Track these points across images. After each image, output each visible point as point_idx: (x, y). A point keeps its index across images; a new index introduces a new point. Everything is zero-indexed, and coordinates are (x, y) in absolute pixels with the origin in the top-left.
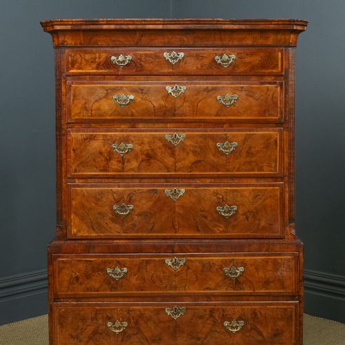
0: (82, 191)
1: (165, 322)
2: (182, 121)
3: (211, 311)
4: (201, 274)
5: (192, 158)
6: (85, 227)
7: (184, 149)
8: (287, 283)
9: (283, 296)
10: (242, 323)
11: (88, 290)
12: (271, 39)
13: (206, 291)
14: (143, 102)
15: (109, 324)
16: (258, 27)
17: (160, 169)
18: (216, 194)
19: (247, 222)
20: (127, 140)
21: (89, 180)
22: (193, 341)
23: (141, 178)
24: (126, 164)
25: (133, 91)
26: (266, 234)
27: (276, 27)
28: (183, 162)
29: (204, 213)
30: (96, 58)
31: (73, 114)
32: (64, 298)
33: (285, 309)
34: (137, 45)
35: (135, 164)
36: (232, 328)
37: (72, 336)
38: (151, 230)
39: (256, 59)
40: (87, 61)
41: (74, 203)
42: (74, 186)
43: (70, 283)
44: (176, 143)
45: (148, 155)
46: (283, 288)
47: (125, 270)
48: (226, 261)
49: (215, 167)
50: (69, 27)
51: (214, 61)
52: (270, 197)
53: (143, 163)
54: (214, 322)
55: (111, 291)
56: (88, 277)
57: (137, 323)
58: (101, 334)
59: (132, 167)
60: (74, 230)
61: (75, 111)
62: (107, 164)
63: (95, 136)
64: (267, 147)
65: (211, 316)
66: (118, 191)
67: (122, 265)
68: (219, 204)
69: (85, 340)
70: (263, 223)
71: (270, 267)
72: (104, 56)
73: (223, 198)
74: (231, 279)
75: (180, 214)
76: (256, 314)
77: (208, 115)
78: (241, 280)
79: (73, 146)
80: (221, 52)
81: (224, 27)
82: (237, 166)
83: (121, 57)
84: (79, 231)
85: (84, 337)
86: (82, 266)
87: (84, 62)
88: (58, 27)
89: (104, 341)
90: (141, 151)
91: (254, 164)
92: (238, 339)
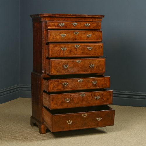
0: (55, 61)
1: (80, 98)
3: (92, 94)
4: (87, 84)
5: (81, 52)
7: (79, 49)
8: (108, 85)
10: (99, 97)
11: (58, 89)
12: (97, 20)
13: (88, 88)
14: (68, 36)
15: (66, 100)
16: (93, 17)
17: (73, 55)
18: (89, 61)
19: (97, 69)
20: (65, 47)
22: (87, 103)
24: (65, 53)
25: (65, 33)
27: (98, 17)
28: (79, 53)
29: (86, 67)
30: (55, 24)
33: (110, 93)
34: (64, 21)
35: (67, 53)
36: (97, 98)
37: (55, 104)
39: (95, 25)
40: (53, 25)
41: (52, 65)
42: (52, 60)
43: (53, 88)
44: (77, 48)
49: (87, 54)
50: (47, 16)
51: (85, 25)
52: (102, 62)
53: (69, 53)
56: (58, 86)
57: (73, 99)
58: (63, 103)
60: (52, 73)
61: (51, 39)
62: (60, 53)
63: (57, 46)
64: (99, 48)
65: (92, 96)
66: (64, 61)
67: (66, 82)
68: (90, 64)
69: (59, 105)
70: (100, 69)
71: (103, 81)
72: (57, 23)
73: (91, 62)
74: (94, 84)
75: (80, 67)
76: (103, 94)
78: (97, 84)
79: (51, 48)
80: (86, 23)
81: (86, 17)
82: (92, 54)
83: (62, 24)
84: (54, 73)
85: (59, 104)
86: (56, 83)
87: (52, 25)
88: (45, 16)
89: (64, 105)
90: (69, 50)
91: (96, 53)
92: (98, 101)
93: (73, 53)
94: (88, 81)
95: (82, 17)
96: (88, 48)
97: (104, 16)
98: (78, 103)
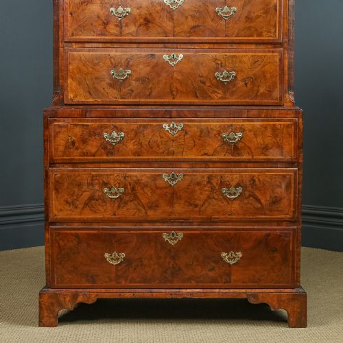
0: (79, 56)
1: (161, 188)
3: (208, 178)
4: (199, 140)
5: (191, 23)
6: (82, 91)
7: (182, 14)
9: (282, 162)
10: (240, 190)
11: (84, 154)
13: (204, 157)
15: (106, 190)
17: (159, 34)
18: (215, 59)
19: (245, 88)
20: (125, 4)
21: (86, 45)
22: (191, 208)
24: (123, 28)
26: (265, 101)
28: (182, 27)
29: (202, 79)
32: (59, 163)
33: (284, 176)
35: (133, 29)
36: (230, 194)
37: (67, 202)
38: (149, 96)
41: (71, 67)
42: (71, 50)
43: (66, 147)
44: (174, 7)
45: (146, 19)
46: (282, 154)
47: (123, 134)
48: (224, 126)
49: (214, 32)
52: (270, 63)
53: (141, 27)
54: (212, 189)
55: (108, 155)
56: (84, 141)
57: (133, 189)
58: (97, 200)
59: (130, 31)
60: (71, 95)
62: (105, 28)
64: (266, 12)
65: (209, 182)
66: (115, 55)
67: (119, 130)
68: (217, 70)
70: (262, 90)
71: (269, 133)
73: (221, 63)
74: (229, 145)
75: (178, 80)
76: (254, 181)
78: (240, 145)
79: (70, 9)
82: (236, 32)
84: (76, 96)
85: (80, 204)
86: (78, 130)
89: (100, 208)
90: (140, 15)
91: (253, 29)
92: (236, 206)
93: (160, 30)
94: (205, 132)
96: (218, 9)
98: (154, 206)
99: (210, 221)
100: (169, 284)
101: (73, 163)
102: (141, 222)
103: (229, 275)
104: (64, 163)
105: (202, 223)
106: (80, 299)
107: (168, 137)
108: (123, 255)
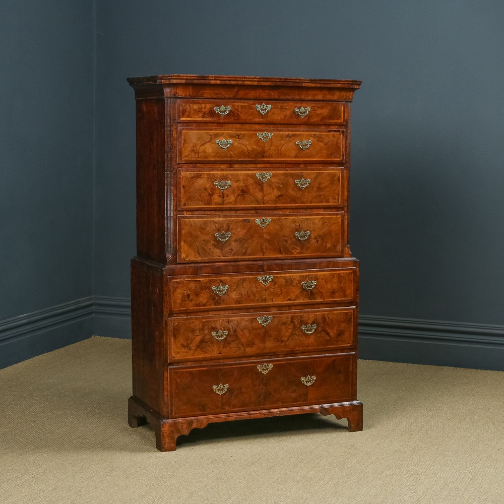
0: (190, 221)
1: (256, 329)
2: (268, 162)
3: (292, 318)
4: (285, 288)
5: (276, 193)
6: (192, 252)
7: (270, 185)
8: (348, 292)
9: (345, 303)
10: (315, 326)
11: (197, 305)
12: (336, 96)
13: (288, 302)
14: (239, 145)
15: (214, 334)
16: (329, 86)
17: (252, 202)
18: (294, 221)
19: (317, 244)
20: (225, 178)
21: (195, 213)
22: (279, 343)
23: (236, 210)
24: (225, 198)
25: (231, 136)
26: (331, 254)
27: (342, 86)
28: (269, 196)
29: (284, 238)
30: (202, 108)
31: (183, 156)
32: (177, 314)
33: (346, 313)
34: (234, 98)
35: (232, 198)
36: (308, 330)
37: (183, 346)
38: (245, 254)
39: (325, 111)
40: (195, 110)
41: (183, 232)
42: (183, 217)
43: (183, 300)
44: (265, 180)
45: (242, 190)
46: (345, 296)
48: (303, 276)
49: (294, 200)
50: (183, 81)
51: (294, 112)
52: (334, 223)
53: (239, 197)
54: (294, 327)
55: (215, 305)
56: (197, 294)
57: (235, 331)
58: (207, 342)
59: (230, 200)
60: (183, 256)
61: (186, 153)
62: (211, 198)
63: (201, 174)
64: (332, 183)
65: (292, 322)
66: (218, 221)
67: (224, 283)
68: (298, 230)
69: (193, 348)
70: (329, 245)
71: (335, 280)
72: (208, 106)
73: (299, 225)
74: (307, 291)
75: (266, 239)
76: (325, 319)
77: (288, 157)
78: (314, 291)
79: (183, 183)
80: (299, 105)
81: (304, 85)
82: (310, 199)
83: (223, 107)
84: (187, 256)
85: (193, 346)
86: (192, 285)
87: (192, 111)
88: (174, 81)
89: (209, 349)
90: (237, 187)
91: (323, 197)
92: (311, 340)
93: (253, 198)
94: (289, 282)
95: (291, 84)
96: (297, 181)
97: (359, 83)
98: (251, 344)
99: (293, 353)
100: (262, 406)
101: (187, 313)
102: (240, 358)
103: (306, 395)
104: (181, 313)
105: (286, 355)
106: (194, 426)
107: (262, 288)
108: (227, 386)
